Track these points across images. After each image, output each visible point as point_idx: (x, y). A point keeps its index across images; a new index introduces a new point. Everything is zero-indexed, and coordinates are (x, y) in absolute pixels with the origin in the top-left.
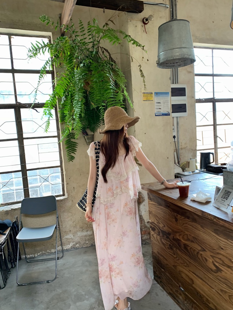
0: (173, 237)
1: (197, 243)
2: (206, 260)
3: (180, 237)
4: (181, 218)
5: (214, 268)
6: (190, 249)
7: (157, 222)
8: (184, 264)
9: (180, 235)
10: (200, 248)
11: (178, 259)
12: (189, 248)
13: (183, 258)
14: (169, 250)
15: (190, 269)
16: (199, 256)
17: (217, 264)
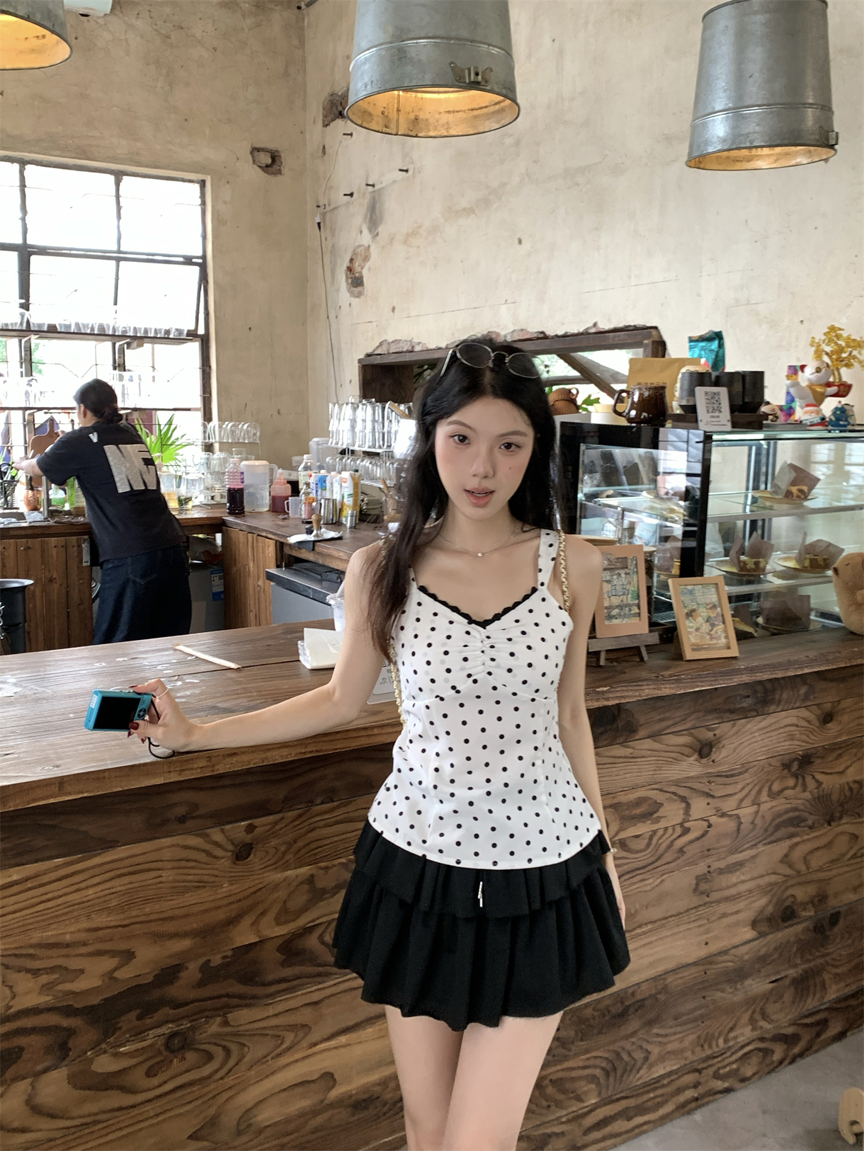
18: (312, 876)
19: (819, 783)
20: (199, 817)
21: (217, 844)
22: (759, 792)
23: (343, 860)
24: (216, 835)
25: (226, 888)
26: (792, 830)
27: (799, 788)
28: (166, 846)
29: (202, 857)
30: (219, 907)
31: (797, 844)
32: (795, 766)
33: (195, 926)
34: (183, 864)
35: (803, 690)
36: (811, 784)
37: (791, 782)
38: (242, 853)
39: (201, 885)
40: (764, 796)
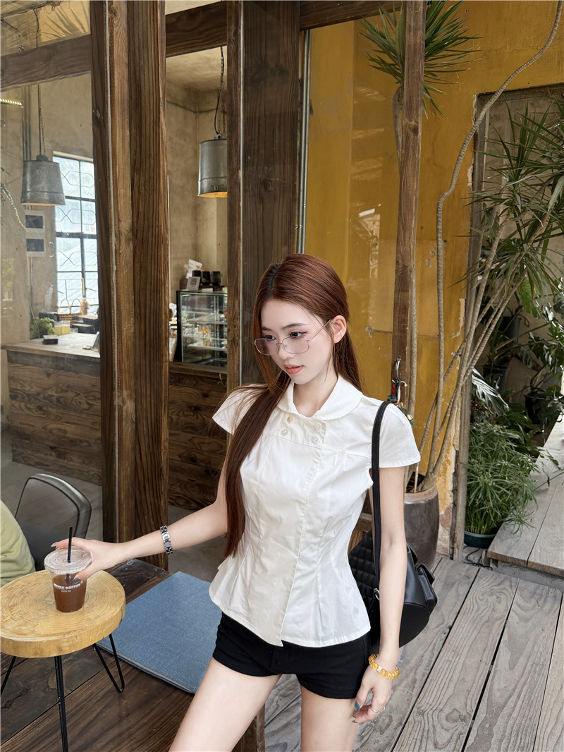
0: (44, 396)
1: (71, 391)
2: (80, 402)
3: (52, 393)
5: (86, 406)
6: (64, 401)
8: (57, 418)
11: (48, 417)
12: (62, 400)
15: (63, 421)
16: (74, 403)
17: (90, 402)
18: (61, 386)
19: (204, 419)
22: (179, 412)
25: (46, 382)
26: (192, 431)
27: (195, 417)
30: (45, 385)
31: (195, 437)
32: (193, 409)
33: (42, 386)
34: (39, 373)
35: (194, 382)
36: (200, 418)
37: (192, 414)
38: (49, 375)
39: (42, 379)
40: (181, 414)
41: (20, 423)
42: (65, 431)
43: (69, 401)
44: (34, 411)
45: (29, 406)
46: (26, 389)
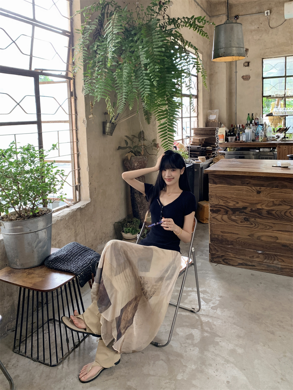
0: (251, 209)
1: (285, 204)
3: (262, 207)
4: (266, 190)
6: (276, 213)
7: (224, 203)
8: (267, 227)
9: (263, 204)
10: (289, 207)
11: (256, 227)
12: (274, 212)
13: (265, 223)
14: (242, 224)
15: (274, 230)
16: (288, 214)
18: (273, 201)
20: (251, 184)
21: (254, 189)
23: (280, 200)
24: (253, 188)
25: (255, 198)
28: (244, 188)
29: (251, 191)
30: (254, 201)
33: (249, 202)
34: (247, 191)
38: (259, 192)
39: (250, 196)
41: (222, 232)
42: (277, 238)
43: (283, 213)
44: (239, 222)
45: (233, 217)
46: (230, 204)
